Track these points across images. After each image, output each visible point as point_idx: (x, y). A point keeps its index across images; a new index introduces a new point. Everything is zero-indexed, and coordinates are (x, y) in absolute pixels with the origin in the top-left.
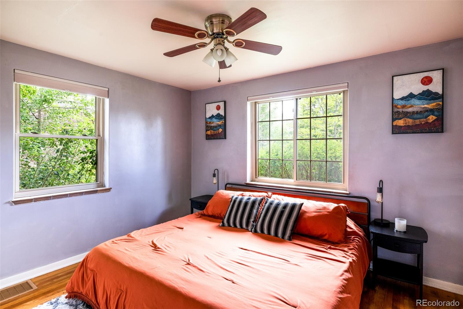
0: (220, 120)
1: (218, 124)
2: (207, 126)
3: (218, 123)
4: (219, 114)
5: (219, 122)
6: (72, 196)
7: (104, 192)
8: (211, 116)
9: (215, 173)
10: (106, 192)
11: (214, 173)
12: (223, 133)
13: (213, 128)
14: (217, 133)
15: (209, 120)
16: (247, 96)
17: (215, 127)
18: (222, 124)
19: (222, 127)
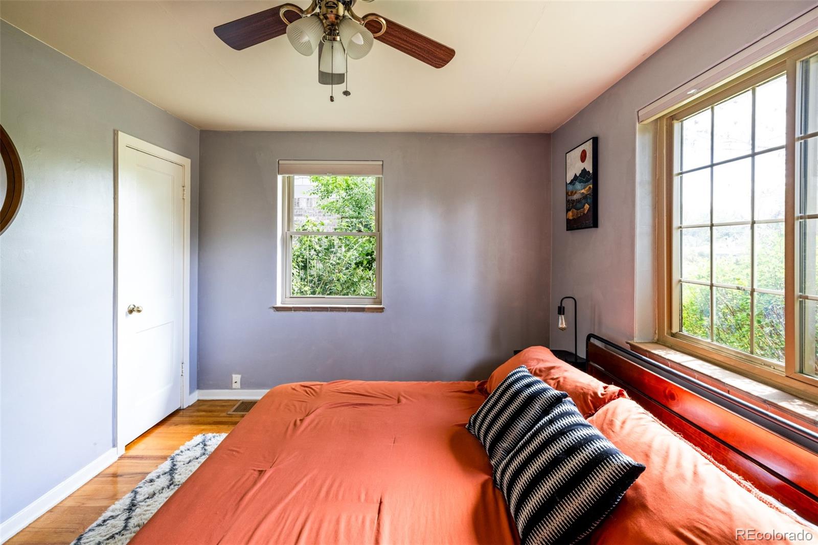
0: (587, 183)
1: (583, 193)
2: (568, 201)
3: (583, 191)
4: (584, 171)
5: (584, 188)
6: (333, 311)
7: (373, 312)
8: (572, 178)
9: (563, 305)
10: (377, 312)
11: (560, 305)
12: (591, 214)
13: (576, 205)
14: (582, 214)
15: (570, 188)
16: (637, 110)
17: (579, 201)
18: (589, 193)
19: (589, 201)
